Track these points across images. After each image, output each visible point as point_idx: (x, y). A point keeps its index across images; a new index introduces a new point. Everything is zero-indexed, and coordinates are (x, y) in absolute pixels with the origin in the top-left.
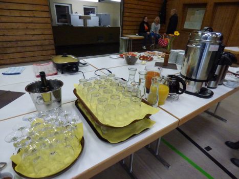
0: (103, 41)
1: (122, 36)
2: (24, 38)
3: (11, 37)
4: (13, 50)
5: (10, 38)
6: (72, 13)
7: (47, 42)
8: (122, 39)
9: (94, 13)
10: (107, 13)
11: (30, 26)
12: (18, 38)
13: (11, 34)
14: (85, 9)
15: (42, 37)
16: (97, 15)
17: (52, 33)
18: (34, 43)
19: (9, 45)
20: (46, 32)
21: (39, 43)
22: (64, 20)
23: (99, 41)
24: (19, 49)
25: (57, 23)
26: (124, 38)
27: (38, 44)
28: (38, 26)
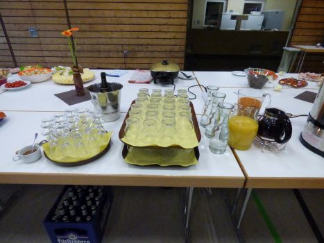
0: (258, 52)
1: (288, 47)
2: (155, 42)
3: (143, 40)
4: (142, 55)
5: (142, 42)
6: (226, 11)
7: (177, 48)
8: (287, 51)
9: (258, 10)
10: (279, 10)
11: (164, 28)
12: (149, 42)
13: (144, 36)
14: (246, 5)
15: (173, 42)
16: (262, 13)
17: (185, 37)
18: (163, 48)
19: (140, 48)
20: (179, 36)
21: (168, 48)
22: (213, 21)
23: (253, 52)
24: (148, 54)
25: (204, 26)
26: (291, 49)
27: (168, 50)
28: (172, 29)
